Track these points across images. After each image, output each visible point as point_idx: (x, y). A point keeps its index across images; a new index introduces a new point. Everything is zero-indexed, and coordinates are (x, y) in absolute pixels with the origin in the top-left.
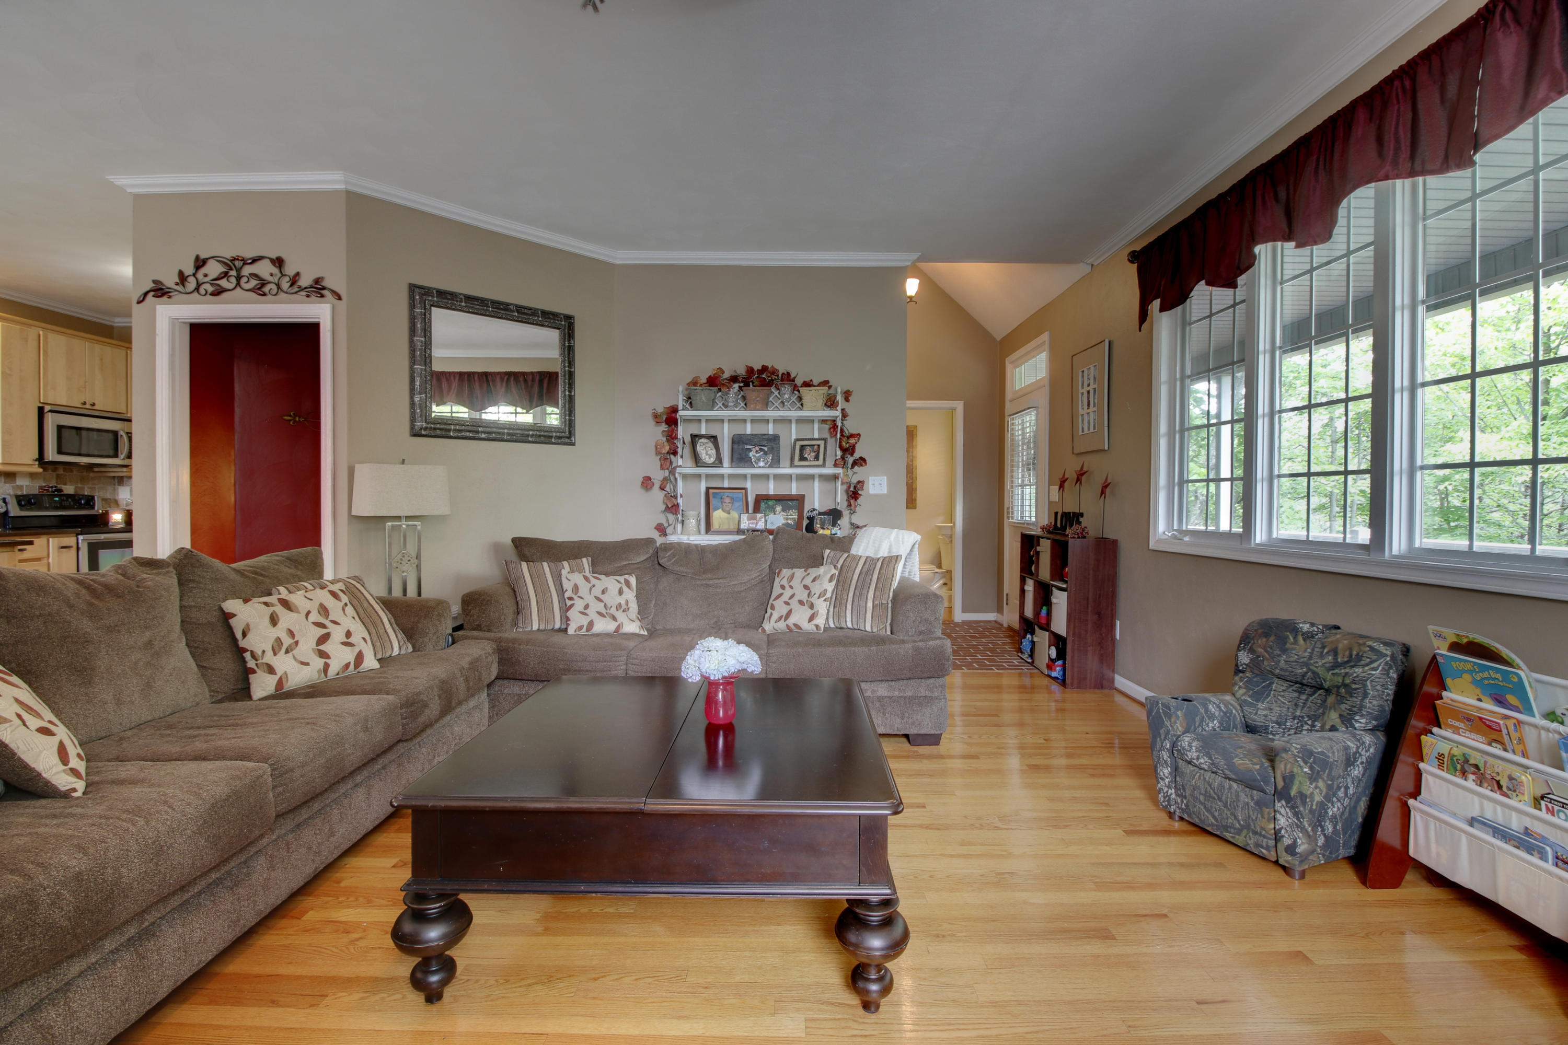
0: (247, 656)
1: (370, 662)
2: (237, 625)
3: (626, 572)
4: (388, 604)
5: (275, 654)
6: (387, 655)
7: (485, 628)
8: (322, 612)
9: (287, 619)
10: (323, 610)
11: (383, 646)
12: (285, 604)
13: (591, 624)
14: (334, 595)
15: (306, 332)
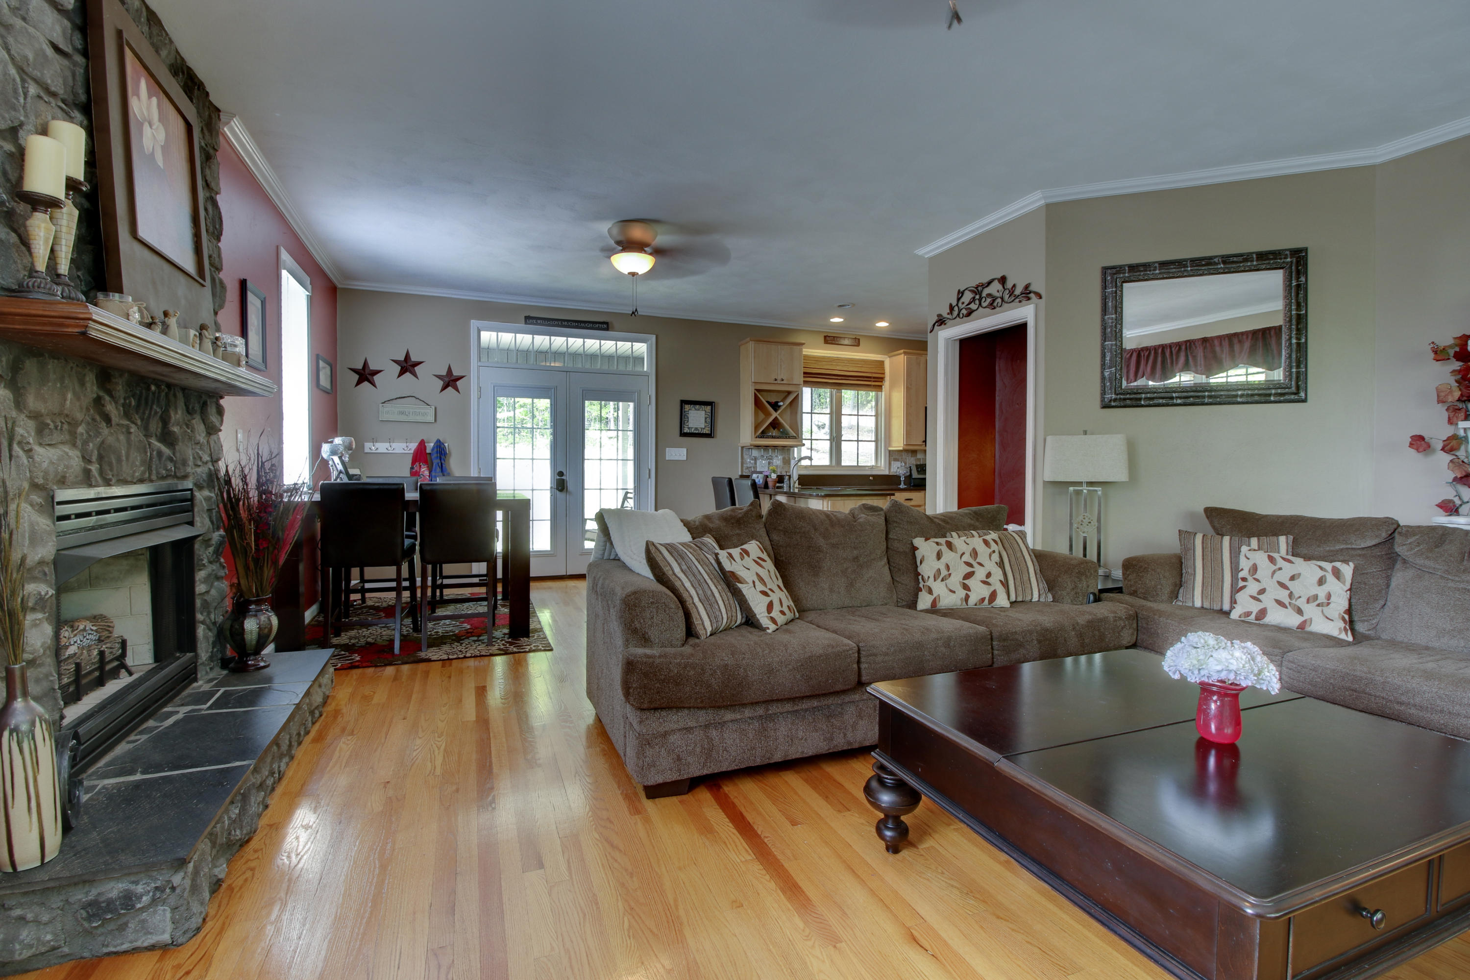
0: (920, 577)
1: (1002, 601)
2: (919, 554)
3: (1341, 558)
4: (1040, 557)
5: (935, 580)
6: (1028, 598)
7: (1140, 595)
8: (973, 555)
9: (948, 556)
10: (975, 553)
11: (1024, 591)
12: (950, 545)
13: (1262, 613)
14: (986, 543)
15: (1019, 332)
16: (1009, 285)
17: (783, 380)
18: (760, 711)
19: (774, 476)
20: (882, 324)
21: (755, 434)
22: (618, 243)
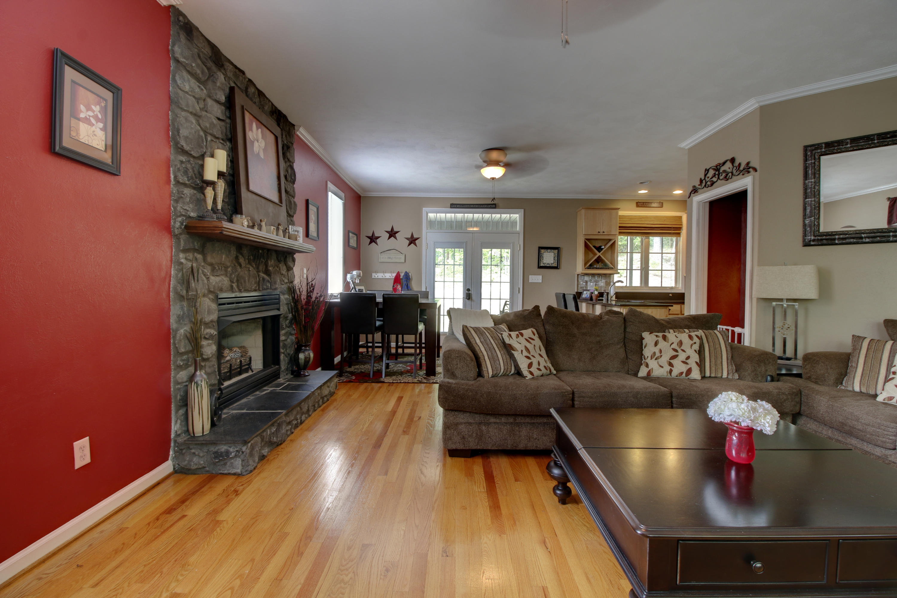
0: (643, 356)
1: (696, 375)
2: (644, 342)
5: (651, 359)
6: (720, 375)
7: (813, 380)
8: (679, 344)
9: (662, 344)
10: (681, 343)
11: (716, 370)
12: (665, 338)
14: (690, 337)
15: (742, 196)
16: (736, 164)
17: (604, 232)
18: (511, 420)
19: (596, 293)
20: (678, 192)
21: (585, 266)
22: (485, 162)
